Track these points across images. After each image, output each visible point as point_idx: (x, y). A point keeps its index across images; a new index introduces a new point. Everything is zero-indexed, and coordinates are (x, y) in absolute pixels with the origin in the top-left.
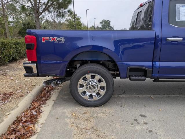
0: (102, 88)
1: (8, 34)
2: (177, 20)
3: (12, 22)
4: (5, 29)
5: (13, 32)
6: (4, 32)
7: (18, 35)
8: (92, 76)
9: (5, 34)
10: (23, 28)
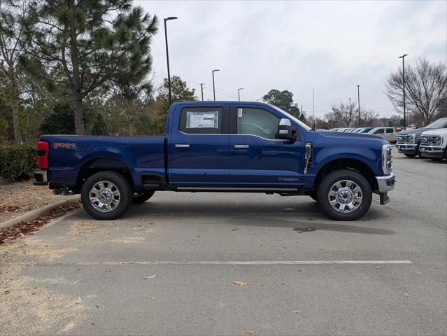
0: (116, 197)
1: (16, 133)
2: (187, 127)
3: (28, 101)
4: (10, 118)
5: (27, 125)
6: (7, 126)
7: (38, 133)
8: (104, 183)
9: (11, 130)
10: (54, 116)
